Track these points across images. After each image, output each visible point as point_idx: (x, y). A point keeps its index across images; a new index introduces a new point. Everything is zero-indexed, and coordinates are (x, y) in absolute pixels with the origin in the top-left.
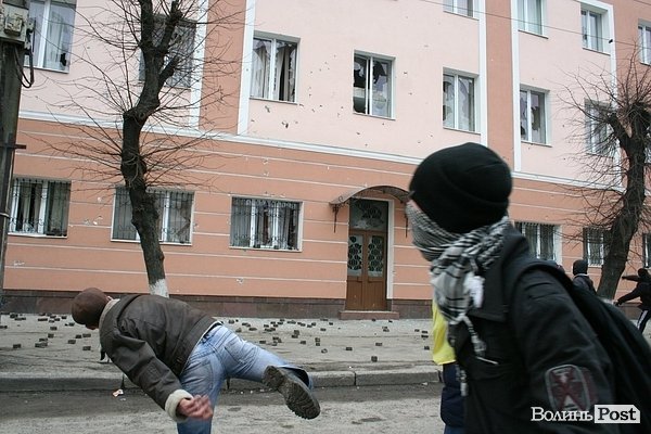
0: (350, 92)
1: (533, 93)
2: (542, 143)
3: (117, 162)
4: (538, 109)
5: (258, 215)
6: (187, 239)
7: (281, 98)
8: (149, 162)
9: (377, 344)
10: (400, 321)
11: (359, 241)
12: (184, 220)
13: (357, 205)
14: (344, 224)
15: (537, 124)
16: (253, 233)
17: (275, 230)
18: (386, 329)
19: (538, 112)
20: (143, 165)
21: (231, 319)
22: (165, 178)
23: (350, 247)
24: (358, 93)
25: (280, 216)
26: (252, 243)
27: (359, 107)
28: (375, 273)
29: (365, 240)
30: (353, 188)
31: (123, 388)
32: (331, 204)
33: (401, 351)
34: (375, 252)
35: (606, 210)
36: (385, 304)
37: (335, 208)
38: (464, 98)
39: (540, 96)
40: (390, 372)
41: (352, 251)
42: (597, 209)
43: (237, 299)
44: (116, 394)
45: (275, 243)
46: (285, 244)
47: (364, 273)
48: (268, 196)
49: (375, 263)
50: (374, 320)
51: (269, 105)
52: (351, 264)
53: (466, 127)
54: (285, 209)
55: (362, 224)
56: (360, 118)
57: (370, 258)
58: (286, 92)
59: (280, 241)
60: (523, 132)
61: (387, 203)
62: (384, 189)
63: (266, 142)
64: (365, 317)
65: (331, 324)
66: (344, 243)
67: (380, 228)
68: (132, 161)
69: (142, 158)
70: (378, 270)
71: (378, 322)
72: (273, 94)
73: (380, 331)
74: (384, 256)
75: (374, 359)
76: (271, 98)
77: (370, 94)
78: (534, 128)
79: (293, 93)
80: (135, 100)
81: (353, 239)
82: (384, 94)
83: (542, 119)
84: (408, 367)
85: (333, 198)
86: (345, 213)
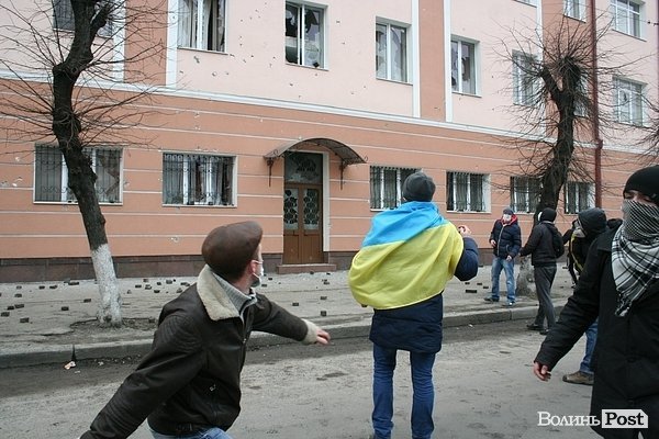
0: (282, 41)
1: (464, 43)
2: (472, 93)
3: (48, 121)
4: (468, 59)
5: (190, 170)
6: (117, 198)
7: (210, 47)
8: (84, 121)
9: (322, 298)
10: (337, 273)
11: (294, 194)
12: (112, 178)
13: (291, 157)
14: (279, 178)
15: (467, 75)
16: (185, 189)
17: (209, 186)
18: (326, 282)
19: (468, 63)
20: (78, 124)
21: (168, 279)
22: (101, 137)
23: (286, 200)
24: (290, 42)
25: (213, 172)
26: (186, 200)
27: (292, 57)
28: (311, 227)
29: (300, 194)
30: (288, 141)
31: (74, 359)
32: (265, 158)
33: (346, 304)
34: (311, 205)
35: (538, 161)
36: (322, 257)
37: (270, 162)
38: (397, 48)
39: (470, 46)
40: (342, 326)
41: (288, 205)
42: (530, 160)
43: (173, 259)
44: (68, 367)
45: (209, 199)
46: (219, 200)
47: (300, 227)
48: (199, 151)
49: (310, 216)
50: (312, 273)
51: (199, 55)
52: (288, 218)
53: (398, 78)
54: (218, 164)
55: (297, 178)
56: (292, 68)
57: (306, 211)
58: (215, 42)
59: (215, 197)
60: (454, 82)
61: (321, 155)
62: (318, 141)
63: (196, 94)
64: (302, 270)
65: (271, 279)
66: (280, 197)
67: (316, 180)
68: (65, 119)
69: (76, 116)
70: (314, 223)
71: (316, 274)
72: (201, 43)
73: (321, 285)
74: (320, 209)
75: (324, 314)
76: (199, 48)
77: (302, 44)
78: (464, 79)
79: (223, 42)
80: (66, 54)
81: (288, 193)
82: (316, 44)
83: (472, 69)
84: (358, 320)
85: (267, 151)
86: (280, 167)
